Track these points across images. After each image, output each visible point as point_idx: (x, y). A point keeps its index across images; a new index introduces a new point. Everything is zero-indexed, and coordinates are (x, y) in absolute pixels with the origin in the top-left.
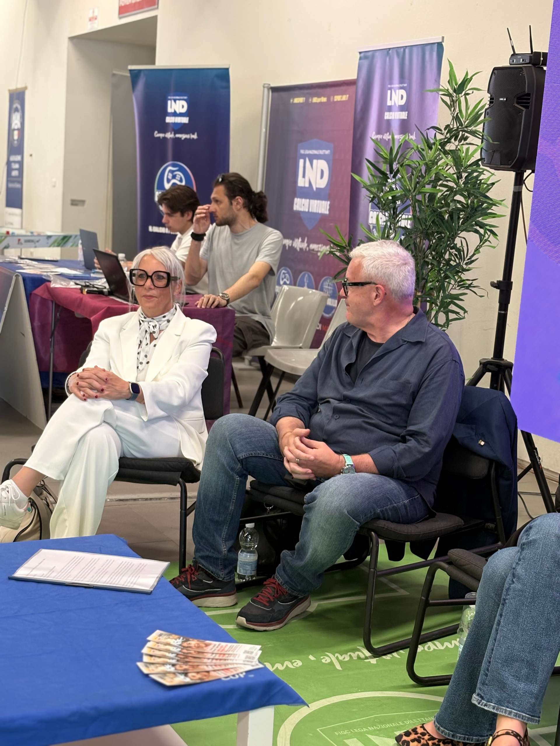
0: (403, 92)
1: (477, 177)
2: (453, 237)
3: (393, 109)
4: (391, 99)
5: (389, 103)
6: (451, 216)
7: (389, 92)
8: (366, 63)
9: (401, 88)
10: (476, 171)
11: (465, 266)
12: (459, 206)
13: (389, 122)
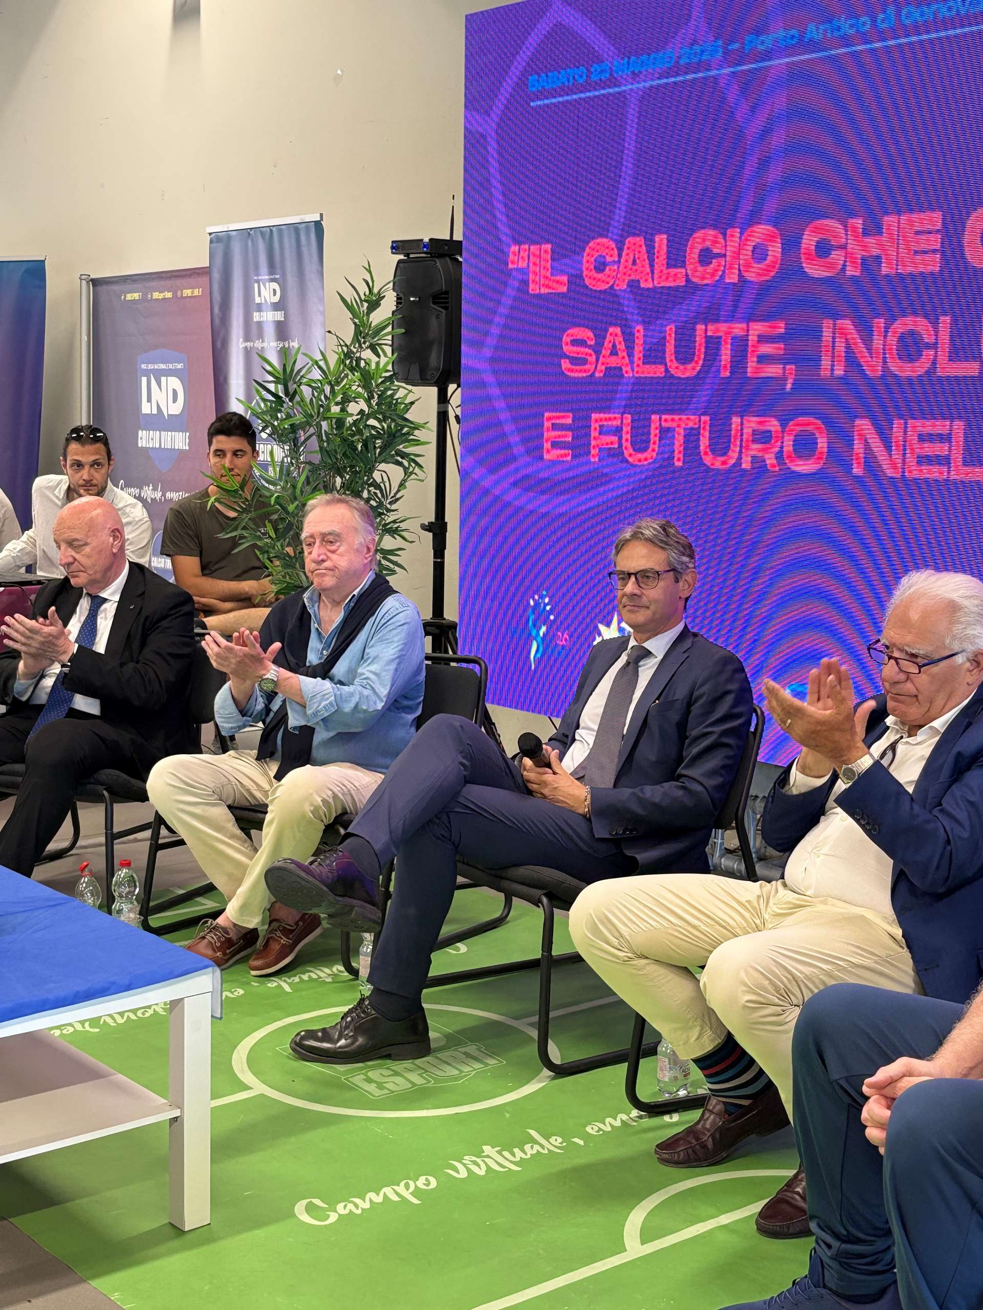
0: (275, 286)
1: (392, 396)
2: (371, 471)
3: (264, 307)
4: (260, 295)
5: (258, 300)
6: (365, 445)
7: (256, 285)
8: (220, 247)
9: (272, 280)
10: (390, 389)
11: (389, 506)
12: (374, 432)
13: (260, 324)
